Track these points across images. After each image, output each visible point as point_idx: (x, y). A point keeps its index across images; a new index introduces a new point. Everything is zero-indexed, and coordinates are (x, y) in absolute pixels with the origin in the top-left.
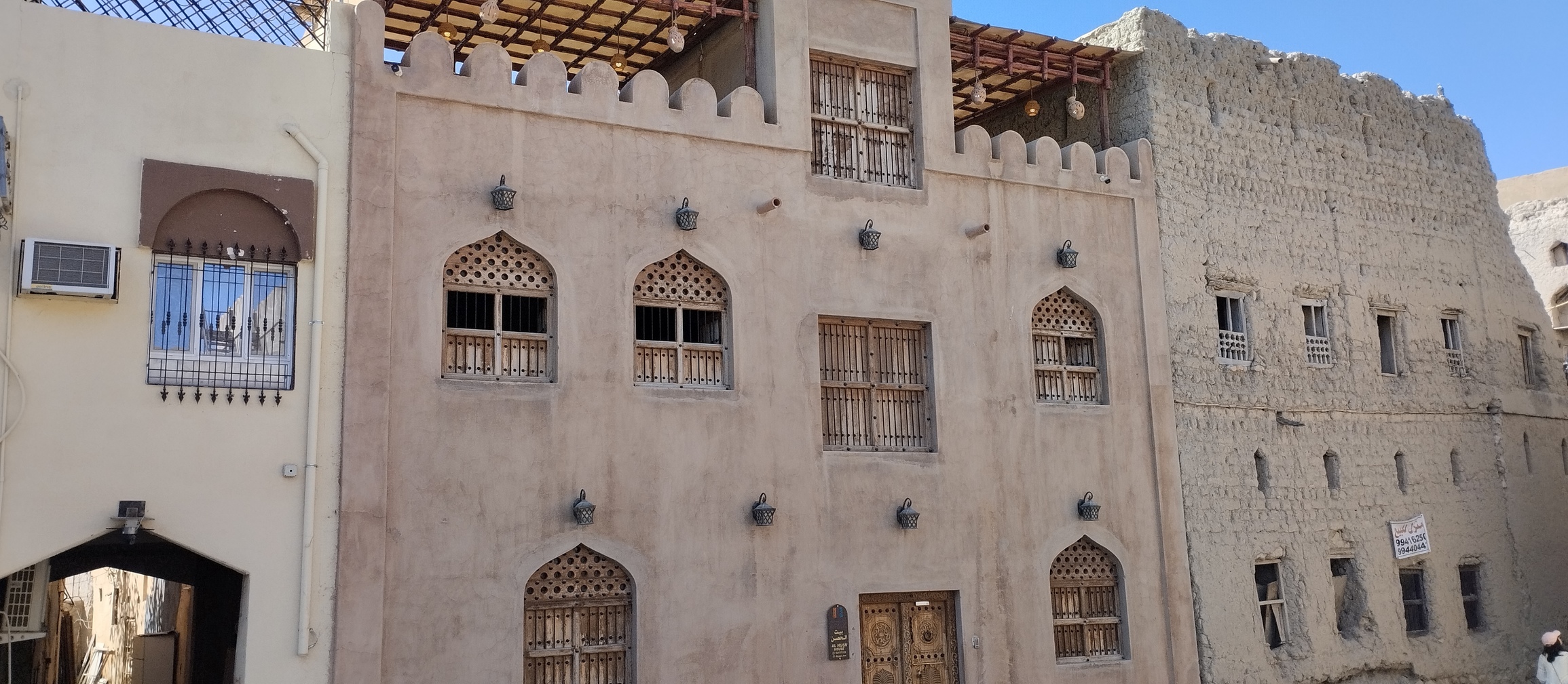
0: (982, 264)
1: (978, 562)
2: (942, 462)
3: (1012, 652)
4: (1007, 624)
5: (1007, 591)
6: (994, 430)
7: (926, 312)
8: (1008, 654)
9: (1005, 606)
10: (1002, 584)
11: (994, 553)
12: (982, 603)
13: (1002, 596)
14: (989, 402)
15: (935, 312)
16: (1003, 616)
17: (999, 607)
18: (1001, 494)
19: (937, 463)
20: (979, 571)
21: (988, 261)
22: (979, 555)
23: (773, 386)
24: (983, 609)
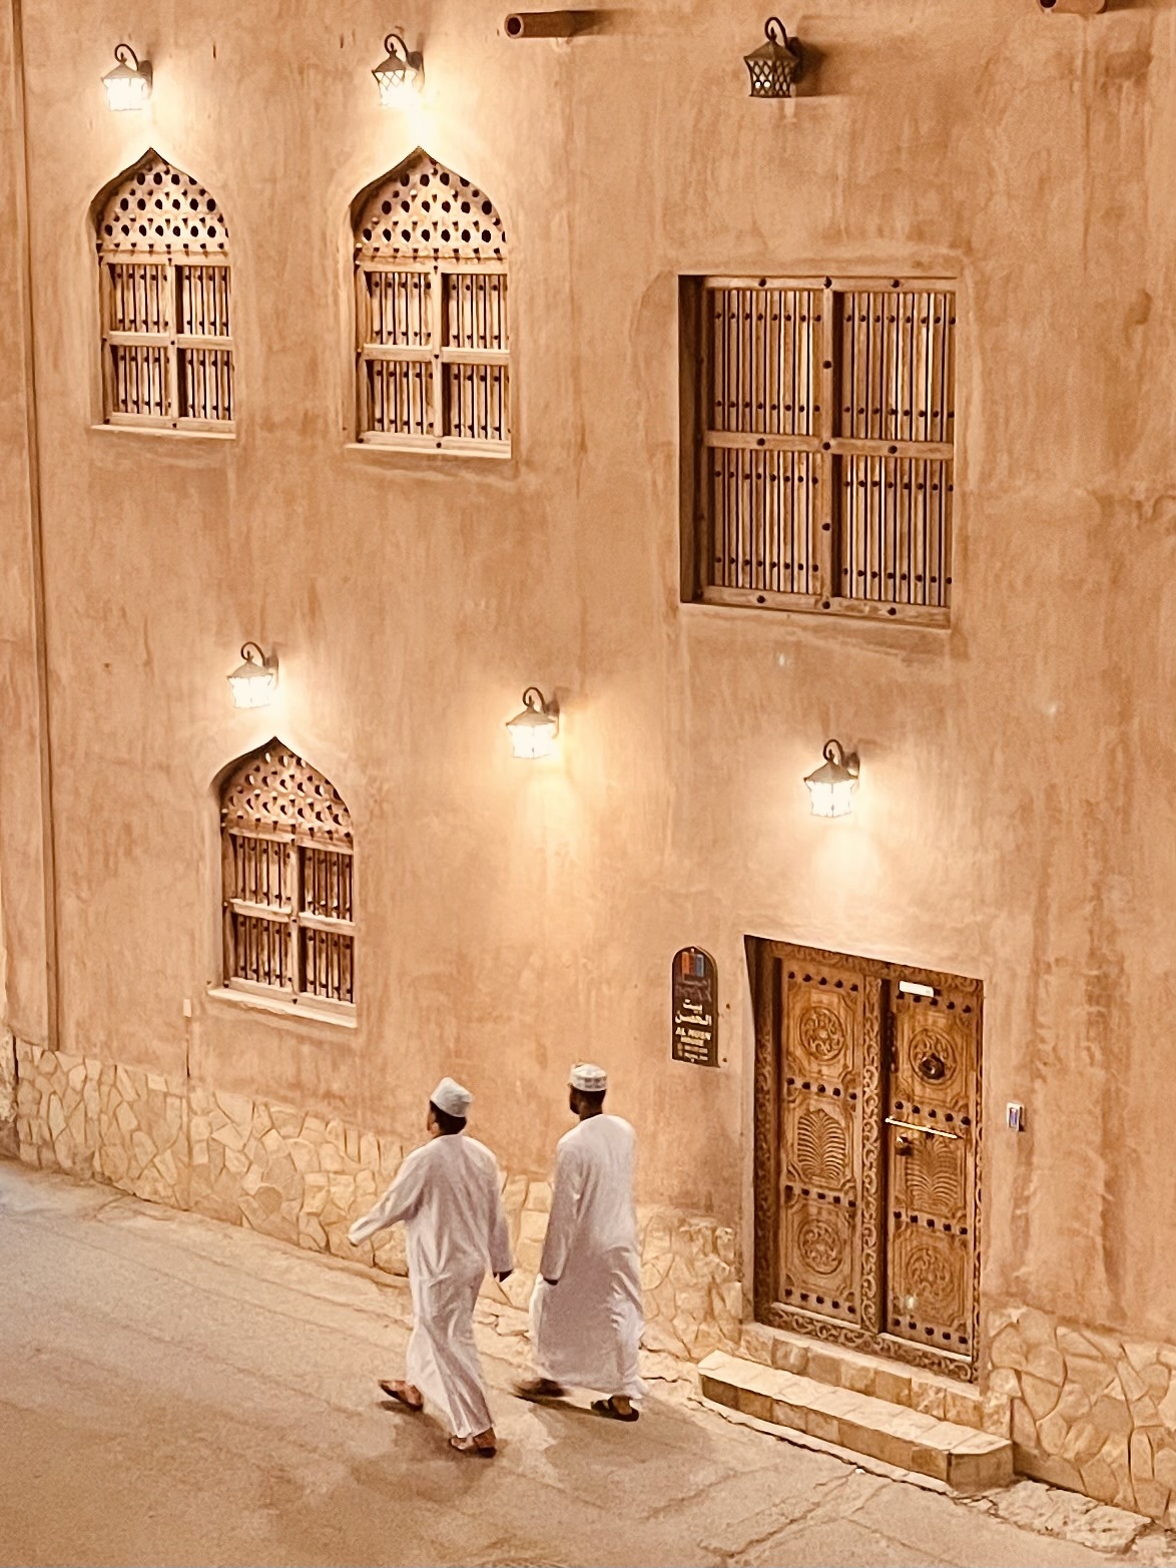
0: (1120, 89)
1: (1040, 923)
2: (961, 655)
3: (1115, 1167)
4: (1106, 1094)
5: (1115, 1013)
6: (1114, 581)
7: (944, 250)
8: (1102, 1169)
9: (1106, 1051)
10: (1103, 992)
11: (1088, 908)
12: (1042, 1026)
13: (1100, 1023)
14: (1106, 502)
15: (969, 250)
16: (1099, 1074)
17: (1088, 1049)
18: (1120, 756)
19: (947, 658)
20: (1039, 946)
21: (1141, 80)
22: (1042, 905)
23: (583, 447)
24: (1043, 1041)
